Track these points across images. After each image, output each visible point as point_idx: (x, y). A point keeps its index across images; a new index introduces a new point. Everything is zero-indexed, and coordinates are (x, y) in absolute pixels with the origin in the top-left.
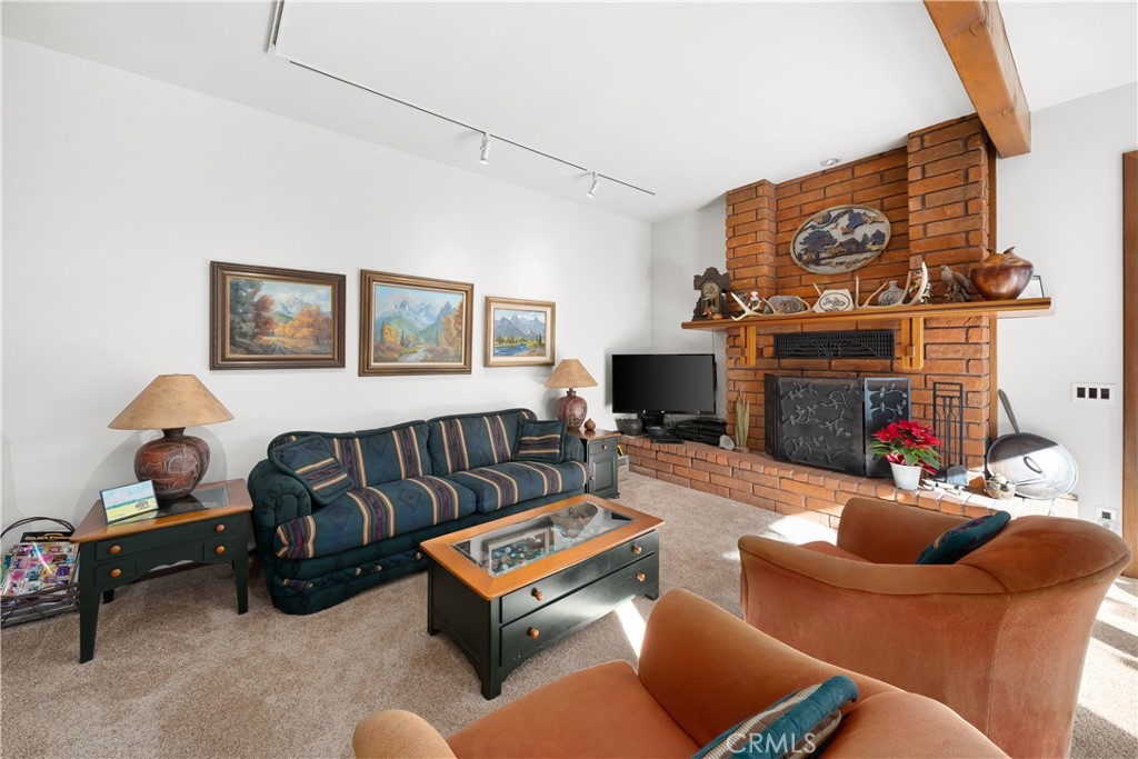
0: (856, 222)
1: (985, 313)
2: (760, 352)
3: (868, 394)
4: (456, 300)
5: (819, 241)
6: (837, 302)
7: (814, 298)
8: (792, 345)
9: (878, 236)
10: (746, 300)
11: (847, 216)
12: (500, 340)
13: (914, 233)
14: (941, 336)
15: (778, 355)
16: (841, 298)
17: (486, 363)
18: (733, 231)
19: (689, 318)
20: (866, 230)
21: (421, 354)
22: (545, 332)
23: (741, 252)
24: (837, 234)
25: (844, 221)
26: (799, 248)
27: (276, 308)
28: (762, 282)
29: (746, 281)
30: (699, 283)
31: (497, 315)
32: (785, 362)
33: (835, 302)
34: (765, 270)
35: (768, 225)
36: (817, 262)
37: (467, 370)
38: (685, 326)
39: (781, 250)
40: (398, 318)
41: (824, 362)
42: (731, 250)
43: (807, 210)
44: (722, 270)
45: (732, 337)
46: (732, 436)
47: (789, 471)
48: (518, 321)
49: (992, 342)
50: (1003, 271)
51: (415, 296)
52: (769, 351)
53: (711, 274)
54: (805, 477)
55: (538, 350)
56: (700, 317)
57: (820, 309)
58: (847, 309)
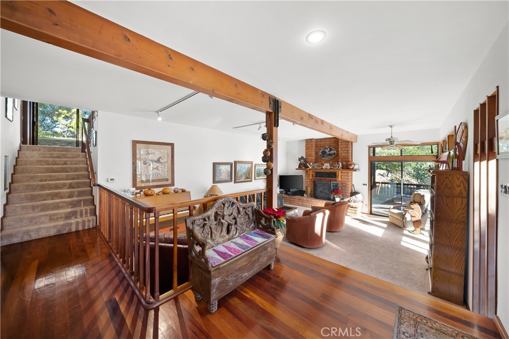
0: (331, 150)
1: (350, 172)
2: (312, 175)
3: (332, 185)
4: (250, 165)
5: (324, 152)
7: (323, 165)
8: (319, 174)
9: (334, 153)
10: (310, 164)
12: (257, 174)
13: (340, 155)
14: (343, 174)
15: (316, 176)
17: (255, 179)
18: (307, 148)
19: (297, 167)
20: (332, 152)
21: (244, 178)
23: (309, 153)
24: (327, 152)
25: (329, 149)
26: (320, 154)
27: (222, 171)
28: (313, 160)
30: (300, 159)
31: (257, 168)
32: (318, 178)
33: (327, 166)
34: (314, 158)
35: (314, 148)
36: (324, 157)
37: (251, 181)
38: (296, 169)
39: (317, 153)
40: (240, 170)
41: (325, 178)
42: (306, 152)
43: (322, 145)
44: (305, 157)
45: (307, 172)
46: (307, 194)
47: (318, 201)
48: (261, 169)
49: (352, 176)
50: (351, 165)
51: (243, 165)
52: (314, 175)
53: (302, 158)
54: (321, 201)
55: (264, 175)
56: (300, 167)
57: (324, 167)
58: (329, 168)
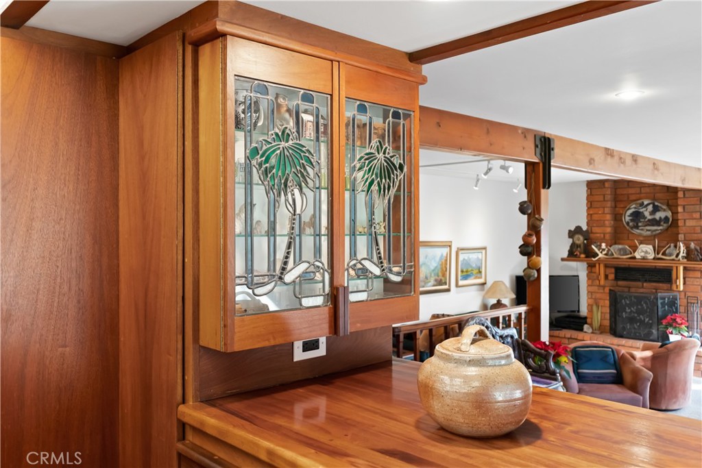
0: (656, 209)
2: (606, 277)
3: (660, 301)
4: (445, 251)
5: (637, 216)
6: (646, 252)
7: (635, 248)
8: (626, 273)
9: (666, 219)
10: (599, 247)
11: (651, 206)
12: (462, 271)
13: (680, 223)
14: (690, 274)
15: (617, 278)
16: (649, 250)
17: (457, 286)
18: (591, 204)
19: (565, 255)
20: (660, 215)
21: (432, 282)
22: (482, 264)
23: (595, 217)
24: (647, 214)
25: (650, 208)
26: (628, 219)
28: (607, 237)
29: (598, 235)
30: (571, 234)
31: (461, 257)
32: (620, 283)
33: (645, 252)
34: (609, 230)
35: (610, 204)
36: (637, 227)
37: (448, 290)
38: (563, 260)
39: (617, 218)
40: (425, 263)
41: (640, 284)
42: (590, 216)
43: (632, 197)
44: (585, 228)
45: (591, 266)
46: (591, 325)
47: (617, 339)
48: (470, 260)
51: (431, 252)
52: (612, 276)
53: (578, 229)
55: (479, 275)
56: (572, 255)
57: (638, 255)
58: (651, 256)
